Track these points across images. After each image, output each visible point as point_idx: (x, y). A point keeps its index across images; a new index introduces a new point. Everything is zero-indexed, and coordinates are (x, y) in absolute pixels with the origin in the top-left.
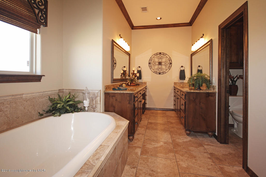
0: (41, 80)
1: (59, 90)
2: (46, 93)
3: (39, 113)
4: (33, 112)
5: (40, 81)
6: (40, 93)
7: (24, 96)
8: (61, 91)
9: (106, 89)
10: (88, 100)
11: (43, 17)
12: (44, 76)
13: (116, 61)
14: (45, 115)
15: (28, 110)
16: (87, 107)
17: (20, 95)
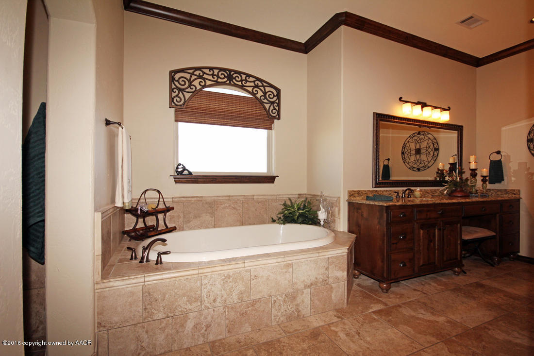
0: (275, 181)
1: (299, 194)
2: (281, 196)
3: (272, 218)
4: (265, 216)
5: (274, 183)
6: (272, 195)
7: (255, 197)
8: (302, 196)
9: (350, 196)
10: (323, 210)
11: (276, 110)
12: (278, 176)
13: (438, 144)
14: (277, 221)
15: (260, 213)
16: (323, 220)
17: (251, 196)
